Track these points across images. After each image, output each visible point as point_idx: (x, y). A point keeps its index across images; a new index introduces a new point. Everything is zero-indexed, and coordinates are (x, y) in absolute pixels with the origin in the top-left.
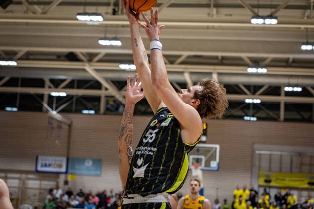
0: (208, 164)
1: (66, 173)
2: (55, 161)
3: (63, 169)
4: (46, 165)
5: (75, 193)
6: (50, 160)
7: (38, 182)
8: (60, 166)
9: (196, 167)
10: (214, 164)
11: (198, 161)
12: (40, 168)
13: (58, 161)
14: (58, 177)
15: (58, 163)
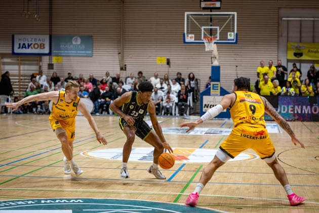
0: (224, 35)
1: (50, 54)
2: (35, 40)
3: (47, 51)
4: (24, 46)
5: (62, 79)
6: (29, 39)
7: (16, 67)
8: (42, 46)
9: (210, 41)
10: (231, 36)
11: (211, 32)
12: (17, 51)
13: (39, 40)
14: (41, 60)
15: (39, 43)
